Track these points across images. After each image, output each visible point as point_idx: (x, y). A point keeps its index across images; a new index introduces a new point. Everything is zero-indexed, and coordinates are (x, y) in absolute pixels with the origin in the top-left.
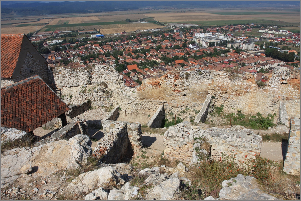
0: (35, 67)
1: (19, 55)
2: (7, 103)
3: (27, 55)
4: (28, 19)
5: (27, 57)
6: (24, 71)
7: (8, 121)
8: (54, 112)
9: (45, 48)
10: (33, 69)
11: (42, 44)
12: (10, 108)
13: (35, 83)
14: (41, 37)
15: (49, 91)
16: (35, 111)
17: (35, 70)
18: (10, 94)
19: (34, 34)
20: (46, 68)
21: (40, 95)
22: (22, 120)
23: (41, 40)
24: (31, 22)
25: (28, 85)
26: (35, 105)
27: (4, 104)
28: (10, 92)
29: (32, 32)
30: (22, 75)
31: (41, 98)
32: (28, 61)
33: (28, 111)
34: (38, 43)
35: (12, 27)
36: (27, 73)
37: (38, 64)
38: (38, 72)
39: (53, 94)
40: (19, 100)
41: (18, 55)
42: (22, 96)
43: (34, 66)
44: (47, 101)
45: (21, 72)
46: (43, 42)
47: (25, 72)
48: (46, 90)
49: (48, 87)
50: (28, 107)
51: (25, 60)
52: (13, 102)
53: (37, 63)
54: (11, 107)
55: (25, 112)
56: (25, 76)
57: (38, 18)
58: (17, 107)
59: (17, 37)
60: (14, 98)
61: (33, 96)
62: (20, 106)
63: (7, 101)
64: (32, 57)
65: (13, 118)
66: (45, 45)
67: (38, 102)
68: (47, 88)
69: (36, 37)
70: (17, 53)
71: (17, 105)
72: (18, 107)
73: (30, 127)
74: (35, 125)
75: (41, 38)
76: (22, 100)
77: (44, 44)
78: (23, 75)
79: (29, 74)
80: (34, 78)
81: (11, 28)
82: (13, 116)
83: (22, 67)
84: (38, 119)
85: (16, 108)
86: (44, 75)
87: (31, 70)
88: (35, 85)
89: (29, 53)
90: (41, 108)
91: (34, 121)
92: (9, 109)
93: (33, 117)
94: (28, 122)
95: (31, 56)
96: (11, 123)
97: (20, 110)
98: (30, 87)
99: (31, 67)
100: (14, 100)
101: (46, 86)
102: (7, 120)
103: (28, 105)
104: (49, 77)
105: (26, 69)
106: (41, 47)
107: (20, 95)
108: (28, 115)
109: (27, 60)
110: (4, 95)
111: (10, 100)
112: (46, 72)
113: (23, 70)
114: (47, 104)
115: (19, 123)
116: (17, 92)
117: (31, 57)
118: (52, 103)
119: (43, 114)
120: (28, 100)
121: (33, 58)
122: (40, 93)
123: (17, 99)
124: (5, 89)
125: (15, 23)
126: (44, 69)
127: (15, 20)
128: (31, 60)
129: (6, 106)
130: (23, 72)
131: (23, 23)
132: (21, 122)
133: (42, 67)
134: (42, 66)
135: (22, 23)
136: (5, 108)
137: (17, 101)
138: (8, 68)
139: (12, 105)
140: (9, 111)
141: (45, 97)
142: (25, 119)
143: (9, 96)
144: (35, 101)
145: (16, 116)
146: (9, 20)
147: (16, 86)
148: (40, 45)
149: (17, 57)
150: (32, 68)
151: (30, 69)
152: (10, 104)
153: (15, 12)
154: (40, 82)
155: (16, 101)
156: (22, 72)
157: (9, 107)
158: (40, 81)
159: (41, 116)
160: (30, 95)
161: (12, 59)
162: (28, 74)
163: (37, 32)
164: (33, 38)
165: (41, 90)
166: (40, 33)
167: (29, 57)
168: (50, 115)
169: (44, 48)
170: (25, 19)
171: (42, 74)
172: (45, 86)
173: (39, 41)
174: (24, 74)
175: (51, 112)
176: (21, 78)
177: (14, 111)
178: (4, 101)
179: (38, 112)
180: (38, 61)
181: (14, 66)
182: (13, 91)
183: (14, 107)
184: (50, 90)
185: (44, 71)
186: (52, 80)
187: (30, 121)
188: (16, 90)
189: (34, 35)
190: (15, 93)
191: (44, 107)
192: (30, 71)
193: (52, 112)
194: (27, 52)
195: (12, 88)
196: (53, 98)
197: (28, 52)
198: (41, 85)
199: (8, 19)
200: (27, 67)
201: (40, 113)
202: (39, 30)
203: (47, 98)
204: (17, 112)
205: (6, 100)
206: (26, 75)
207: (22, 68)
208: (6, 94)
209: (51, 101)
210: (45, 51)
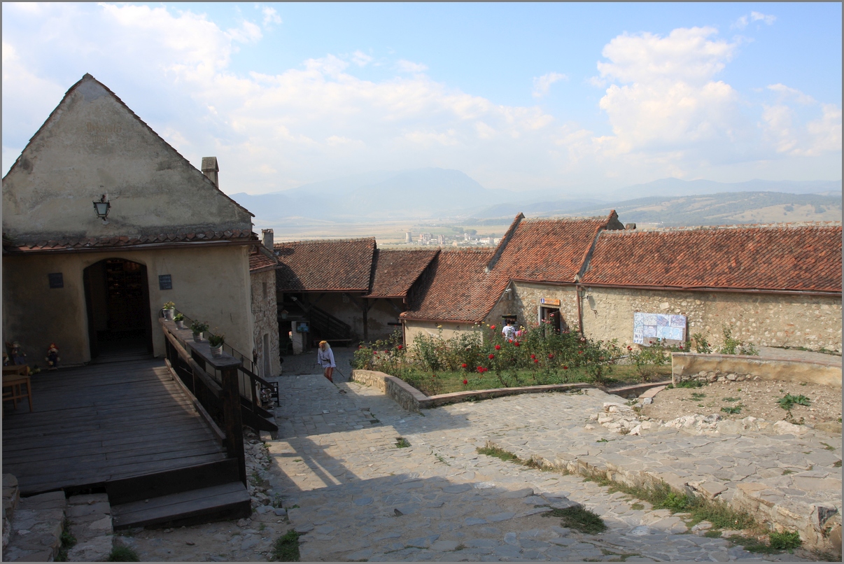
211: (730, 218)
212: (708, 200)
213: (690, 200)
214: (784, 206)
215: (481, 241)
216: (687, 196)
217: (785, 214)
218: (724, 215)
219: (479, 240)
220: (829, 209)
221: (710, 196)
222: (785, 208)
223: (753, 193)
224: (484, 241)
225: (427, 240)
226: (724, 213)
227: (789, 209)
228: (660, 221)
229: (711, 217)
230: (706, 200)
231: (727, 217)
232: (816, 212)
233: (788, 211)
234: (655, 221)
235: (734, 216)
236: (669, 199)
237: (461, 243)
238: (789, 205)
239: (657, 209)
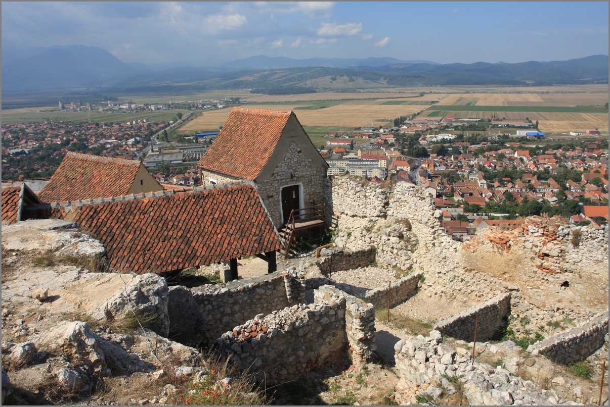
4: (403, 93)
6: (280, 174)
9: (420, 147)
11: (418, 139)
14: (418, 125)
19: (408, 119)
23: (416, 131)
24: (411, 97)
29: (404, 115)
34: (410, 136)
35: (375, 104)
45: (273, 175)
46: (420, 135)
57: (421, 92)
66: (422, 142)
69: (409, 125)
75: (419, 128)
77: (421, 139)
81: (373, 106)
106: (413, 145)
113: (279, 172)
125: (381, 99)
127: (383, 92)
130: (278, 175)
131: (394, 98)
135: (392, 98)
146: (373, 92)
148: (412, 141)
153: (385, 79)
156: (276, 175)
163: (414, 116)
164: (405, 127)
166: (418, 118)
169: (418, 145)
170: (399, 93)
173: (414, 133)
189: (407, 121)
199: (372, 90)
202: (418, 114)
210: (419, 151)
211: (298, 85)
212: (285, 72)
213: (273, 72)
214: (331, 76)
215: (121, 107)
216: (271, 70)
217: (331, 82)
218: (294, 83)
219: (119, 106)
220: (357, 79)
221: (286, 69)
222: (331, 79)
223: (313, 67)
224: (124, 107)
225: (78, 107)
226: (295, 81)
227: (334, 79)
228: (252, 88)
229: (286, 85)
230: (283, 72)
231: (296, 84)
232: (349, 81)
233: (333, 80)
234: (249, 88)
235: (301, 84)
236: (258, 72)
237: (106, 109)
238: (334, 76)
239: (251, 78)
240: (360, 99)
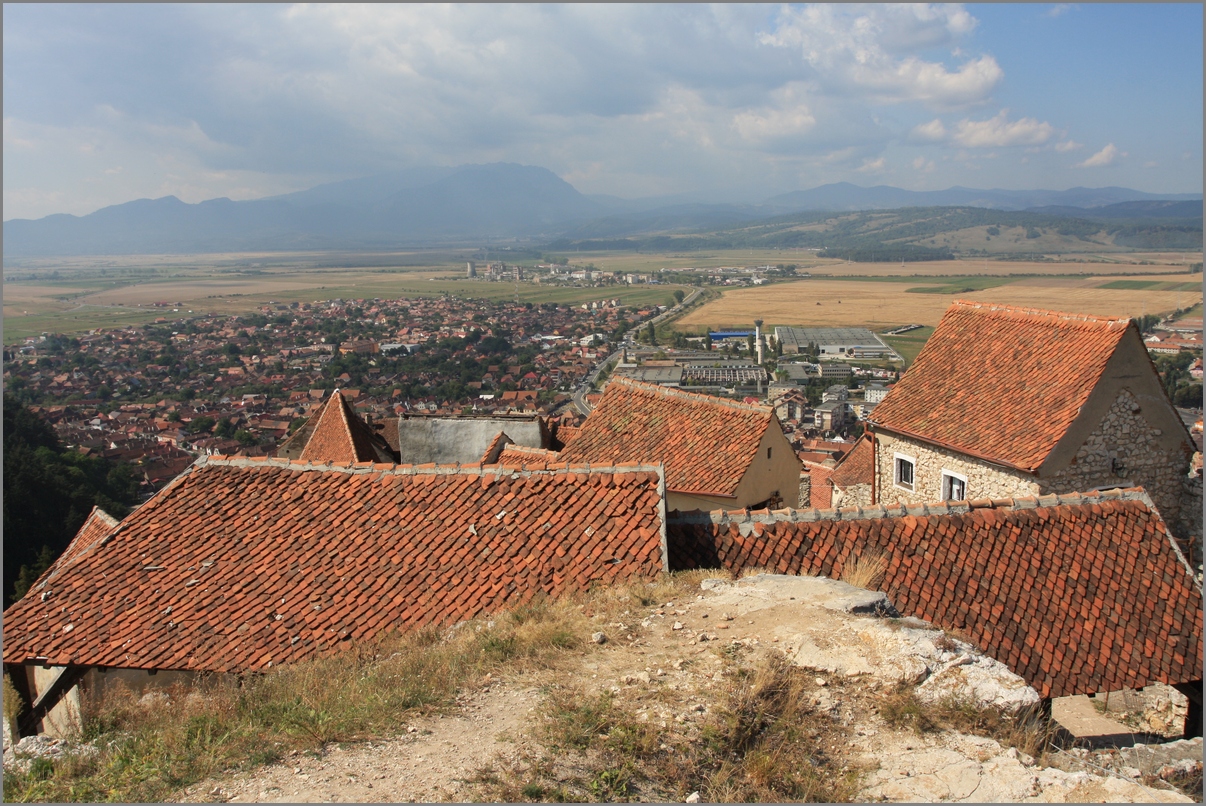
0: (1136, 452)
1: (1090, 396)
2: (999, 559)
3: (1120, 400)
4: (1152, 263)
5: (1116, 410)
6: (1090, 459)
7: (979, 626)
8: (1167, 659)
9: (1192, 384)
10: (1125, 459)
11: (1186, 366)
12: (1002, 581)
13: (1123, 515)
14: (1186, 336)
15: (1172, 565)
16: (1088, 626)
17: (1133, 463)
18: (1017, 531)
19: (1163, 321)
20: (1181, 466)
21: (1129, 569)
22: (1030, 641)
23: (1183, 348)
24: (1170, 274)
25: (1094, 518)
26: (1098, 603)
27: (988, 561)
28: (1021, 525)
29: (1153, 312)
30: (1079, 471)
31: (1130, 583)
32: (1116, 423)
33: (1063, 615)
34: (1167, 359)
35: (1084, 287)
36: (1098, 468)
37: (1154, 442)
38: (1145, 474)
39: (1187, 584)
40: (1042, 562)
41: (1086, 394)
42: (1059, 553)
43: (1132, 446)
44: (1150, 605)
45: (1075, 461)
46: (1191, 359)
47: (1090, 463)
48: (1162, 556)
49: (1171, 548)
50: (1067, 599)
51: (1103, 419)
52: (1019, 565)
53: (1149, 437)
54: (1008, 580)
55: (1048, 616)
56: (1087, 477)
57: (1196, 262)
58: (1027, 587)
59: (1100, 329)
60: (1027, 548)
61: (1098, 563)
62: (1038, 586)
63: (1001, 552)
64: (1136, 412)
65: (1000, 619)
66: (1195, 373)
67: (1111, 594)
68: (1166, 549)
69: (1164, 336)
70: (1083, 388)
71: (1030, 580)
72: (1033, 586)
73: (1049, 680)
74: (1073, 679)
75: (1189, 340)
76: (1054, 568)
77: (1193, 365)
78: (1082, 473)
79: (1105, 475)
80: (1124, 496)
81: (1079, 291)
82: (1002, 613)
83: (1086, 444)
84: (1091, 661)
85: (1022, 587)
86: (1161, 494)
87: (1118, 460)
88: (1121, 526)
89: (1128, 394)
90: (1118, 625)
91: (1073, 662)
92: (996, 582)
93: (1073, 646)
94: (1047, 657)
95: (1135, 406)
96: (987, 636)
97: (1034, 603)
98: (1098, 528)
99: (1121, 449)
100: (1024, 556)
101: (1165, 542)
102: (977, 622)
103: (1070, 591)
104: (1185, 508)
105: (1101, 453)
106: (1175, 378)
107: (1051, 546)
108: (1056, 632)
109: (1112, 417)
110: (995, 528)
111: (1013, 552)
112: (1175, 483)
113: (1087, 456)
114: (1148, 614)
115: (1015, 647)
116: (1046, 533)
117: (1130, 412)
118: (1167, 619)
119: (1117, 649)
120: (1074, 575)
121: (1137, 417)
122: (1131, 560)
123: (1037, 556)
124: (1008, 508)
125: (1099, 275)
126: (1170, 471)
127: (1103, 262)
128: (1128, 421)
129: (990, 569)
130: (1085, 462)
131: (1128, 275)
132: (1025, 648)
133: (1164, 460)
134: (1168, 457)
135: (1124, 274)
136: (987, 574)
137: (1036, 563)
138: (1035, 434)
139: (1011, 571)
140: (995, 589)
141: (1147, 583)
142: (1041, 641)
143: (1013, 538)
144: (1103, 587)
145: (1012, 619)
146: (1080, 261)
147: (1050, 507)
148: (1172, 369)
149: (1080, 402)
150: (1122, 454)
151: (1114, 454)
152: (1008, 566)
153: (1110, 233)
154: (1144, 517)
155: (1030, 563)
156: (1081, 461)
157: (999, 575)
158: (1146, 513)
159: (1106, 652)
160: (1090, 557)
161: (1059, 403)
162: (1102, 472)
163: (1178, 314)
164: (1155, 338)
165: (1139, 552)
166: (1186, 320)
167: (1123, 410)
168: (1146, 663)
169: (1187, 380)
170: (1142, 263)
171: (1158, 485)
172: (1161, 542)
173: (1177, 352)
174: (1086, 469)
175: (1153, 653)
176: (1069, 482)
177: (1014, 596)
178: (991, 552)
179: (1098, 634)
180: (1158, 432)
181: (1058, 432)
182: (1031, 524)
183: (1018, 581)
184: (1177, 560)
185: (1170, 476)
186: (1192, 521)
187: (1059, 655)
188: (1042, 521)
189: (1160, 326)
190: (1035, 533)
191: (1132, 622)
192: (1113, 464)
193: (1158, 654)
194: (1123, 391)
195: (1030, 511)
196: (1181, 601)
197: (1127, 389)
198: (1145, 531)
199: (1077, 257)
200: (1104, 444)
201: (1107, 641)
202: (1188, 310)
203: (1154, 589)
204: (1022, 604)
205: (998, 546)
206: (1090, 473)
207: (1086, 447)
208: (1005, 525)
209: (1168, 610)
210: (1188, 393)
211: (916, 243)
212: (889, 217)
213: (865, 216)
214: (988, 227)
215: (574, 275)
216: (862, 212)
217: (988, 239)
218: (909, 239)
219: (570, 273)
220: (1045, 232)
221: (892, 211)
222: (988, 231)
223: (949, 208)
224: (578, 276)
225: (497, 273)
226: (909, 235)
227: (994, 232)
228: (823, 246)
229: (891, 242)
230: (886, 217)
231: (912, 241)
232: (1028, 237)
233: (993, 234)
234: (816, 247)
235: (922, 241)
236: (836, 216)
237: (545, 278)
238: (994, 226)
239: (820, 228)
240: (1050, 276)
